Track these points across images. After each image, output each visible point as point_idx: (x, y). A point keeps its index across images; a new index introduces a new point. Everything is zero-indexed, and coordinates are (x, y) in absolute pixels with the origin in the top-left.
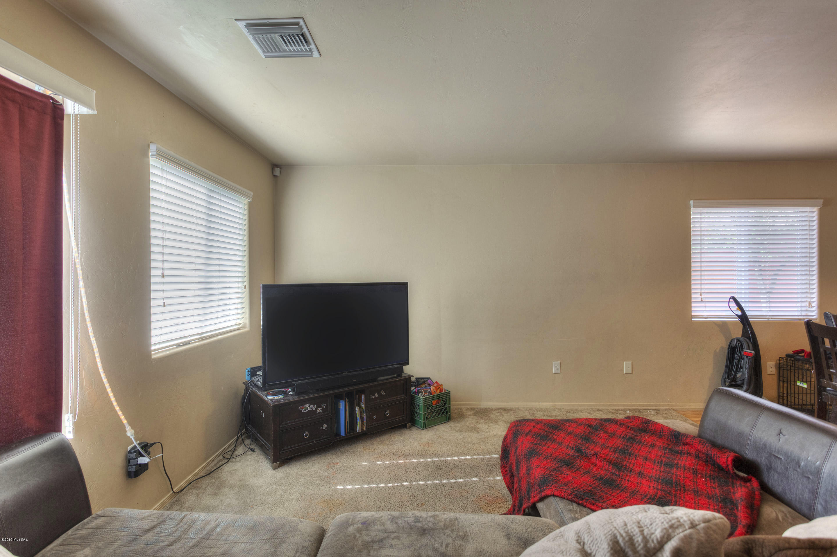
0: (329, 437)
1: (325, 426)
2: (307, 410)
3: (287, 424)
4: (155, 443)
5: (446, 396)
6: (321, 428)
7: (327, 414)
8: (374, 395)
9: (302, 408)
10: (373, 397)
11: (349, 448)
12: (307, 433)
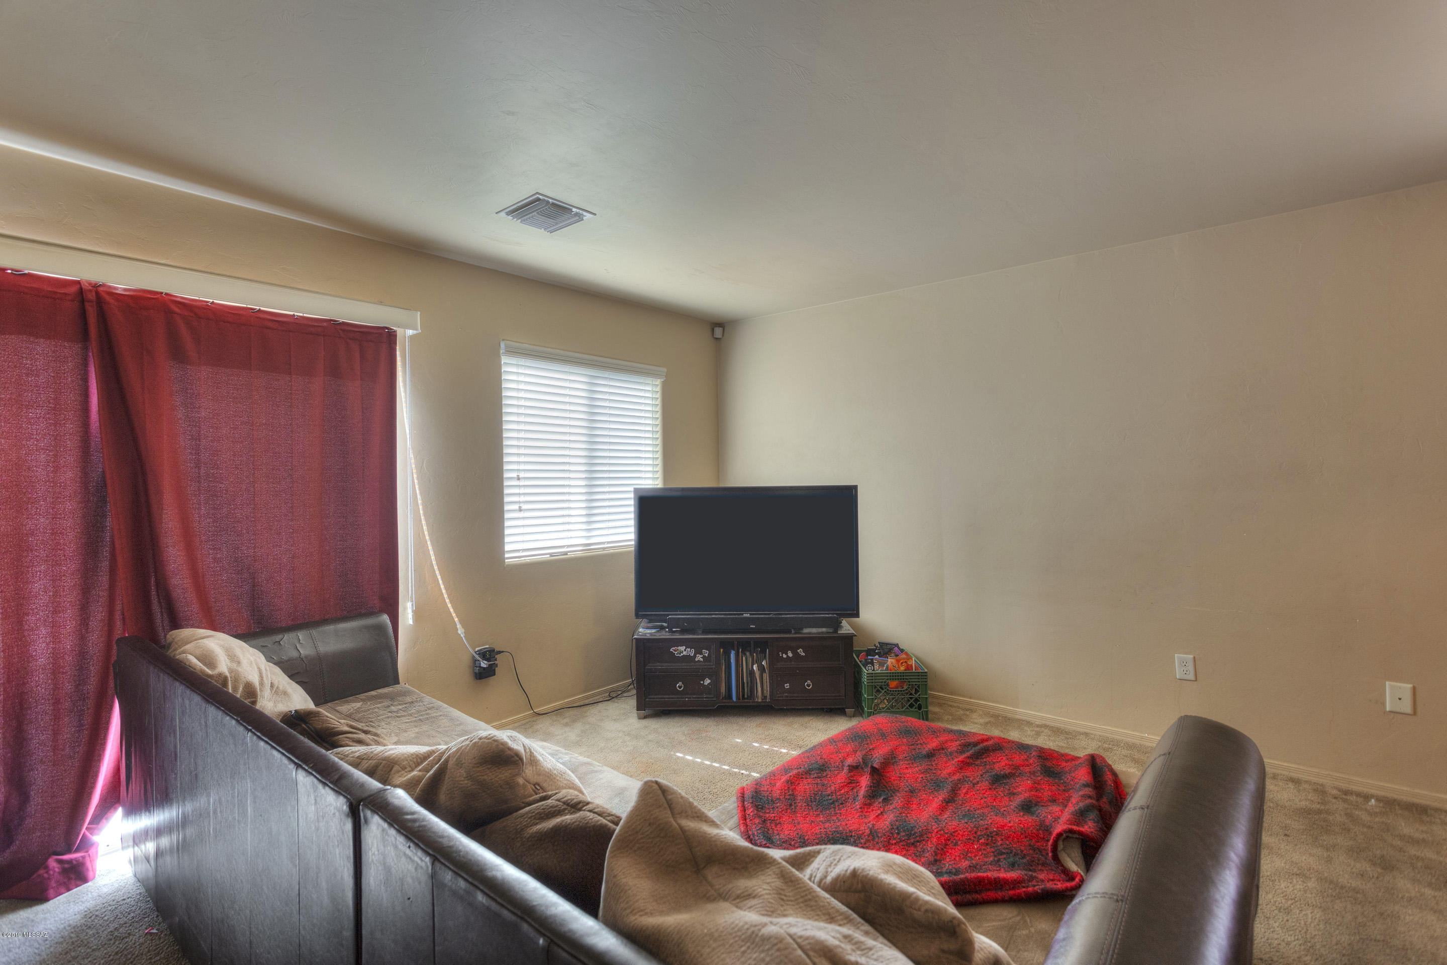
0: (712, 698)
1: (707, 682)
2: (682, 654)
3: (654, 666)
4: (503, 652)
5: (919, 679)
6: (702, 682)
7: (710, 665)
8: (787, 654)
9: (675, 651)
10: (785, 656)
11: (741, 720)
12: (680, 683)
